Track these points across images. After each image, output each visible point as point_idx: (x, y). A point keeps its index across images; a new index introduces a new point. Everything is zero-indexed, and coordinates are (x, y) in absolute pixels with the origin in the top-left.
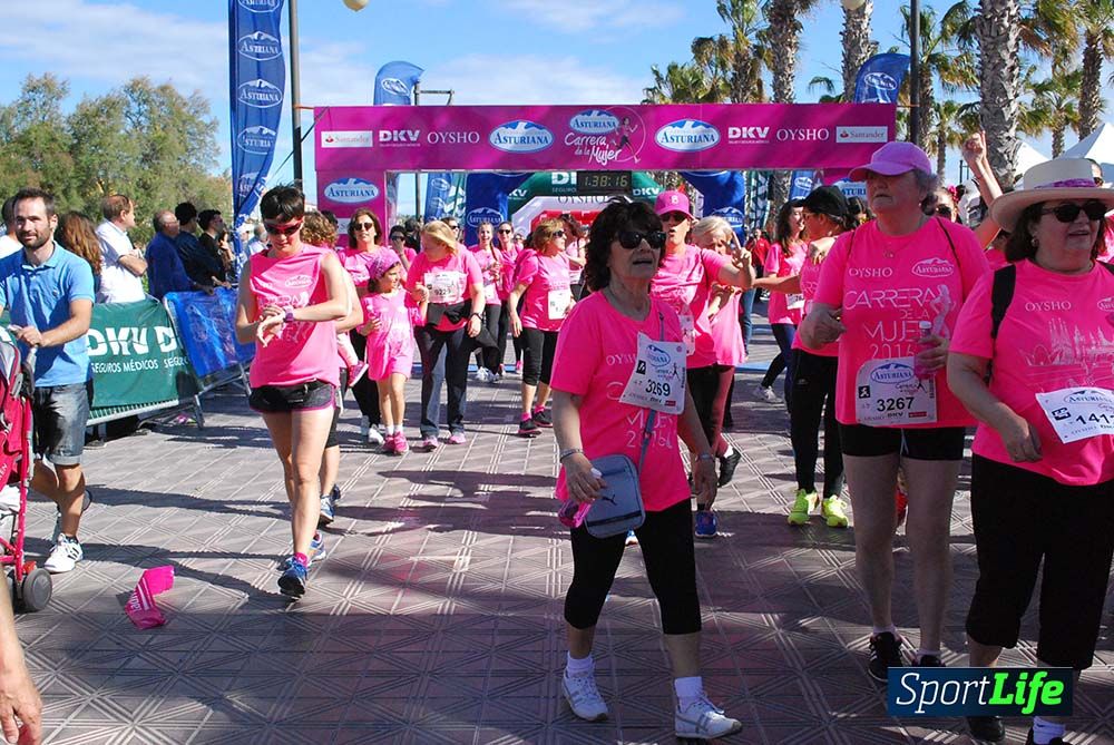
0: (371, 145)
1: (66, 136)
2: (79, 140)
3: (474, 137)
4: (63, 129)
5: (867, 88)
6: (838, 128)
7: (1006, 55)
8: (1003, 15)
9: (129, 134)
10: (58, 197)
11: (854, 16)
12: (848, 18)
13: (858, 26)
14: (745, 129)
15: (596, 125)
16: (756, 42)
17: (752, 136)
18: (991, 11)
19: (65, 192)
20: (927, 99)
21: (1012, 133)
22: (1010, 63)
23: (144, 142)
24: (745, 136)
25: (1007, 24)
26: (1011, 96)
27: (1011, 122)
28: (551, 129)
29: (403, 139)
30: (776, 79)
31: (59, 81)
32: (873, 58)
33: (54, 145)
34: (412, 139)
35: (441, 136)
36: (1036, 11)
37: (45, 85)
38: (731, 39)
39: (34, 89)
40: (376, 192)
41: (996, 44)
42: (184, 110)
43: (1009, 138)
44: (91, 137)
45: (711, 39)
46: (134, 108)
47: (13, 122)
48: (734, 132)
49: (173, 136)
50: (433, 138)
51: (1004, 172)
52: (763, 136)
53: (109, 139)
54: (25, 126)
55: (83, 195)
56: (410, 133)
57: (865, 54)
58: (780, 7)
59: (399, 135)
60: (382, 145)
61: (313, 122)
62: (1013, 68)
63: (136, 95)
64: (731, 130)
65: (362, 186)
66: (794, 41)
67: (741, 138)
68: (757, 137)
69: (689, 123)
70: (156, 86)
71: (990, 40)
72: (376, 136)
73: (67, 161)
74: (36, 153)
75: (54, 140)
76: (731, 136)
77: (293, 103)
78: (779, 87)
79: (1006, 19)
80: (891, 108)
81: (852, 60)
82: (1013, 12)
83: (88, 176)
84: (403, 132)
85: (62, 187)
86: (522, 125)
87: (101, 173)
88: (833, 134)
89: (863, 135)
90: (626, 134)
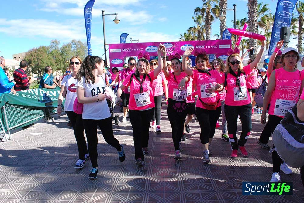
0: (120, 51)
1: (60, 52)
2: (62, 52)
3: (142, 49)
4: (59, 51)
5: (225, 37)
7: (254, 28)
8: (254, 20)
9: (73, 52)
10: (59, 65)
12: (221, 22)
13: (223, 24)
14: (199, 46)
15: (168, 46)
16: (202, 28)
17: (201, 47)
18: (251, 19)
19: (60, 64)
21: (256, 45)
23: (76, 52)
25: (254, 22)
27: (256, 43)
29: (127, 50)
30: (206, 35)
31: (58, 41)
33: (58, 54)
34: (129, 50)
35: (135, 49)
36: (261, 19)
37: (55, 42)
38: (196, 27)
39: (53, 43)
40: (122, 62)
41: (252, 26)
42: (84, 46)
43: (255, 46)
44: (65, 52)
45: (193, 27)
46: (73, 46)
47: (50, 50)
48: (197, 47)
49: (81, 51)
50: (133, 50)
51: (255, 53)
52: (203, 47)
53: (68, 52)
54: (52, 50)
55: (64, 64)
57: (225, 28)
58: (207, 20)
59: (126, 50)
60: (123, 52)
61: (108, 47)
62: (256, 31)
63: (73, 43)
64: (196, 46)
65: (119, 60)
66: (210, 27)
67: (199, 48)
69: (187, 45)
70: (77, 41)
71: (251, 25)
72: (122, 50)
73: (60, 57)
74: (54, 56)
75: (57, 53)
76: (196, 48)
77: (104, 43)
78: (207, 37)
79: (254, 21)
80: (231, 40)
81: (222, 31)
82: (256, 19)
83: (65, 60)
85: (60, 63)
86: (152, 46)
87: (67, 59)
88: (218, 46)
89: (225, 47)
90: (174, 48)
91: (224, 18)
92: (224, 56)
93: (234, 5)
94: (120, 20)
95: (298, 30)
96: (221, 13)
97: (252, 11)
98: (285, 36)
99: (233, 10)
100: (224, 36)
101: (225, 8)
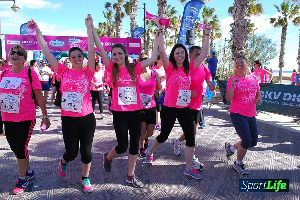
0: (19, 44)
6: (129, 44)
11: (133, 19)
12: (132, 20)
13: (134, 22)
14: (109, 43)
15: (75, 41)
16: (112, 24)
20: (148, 38)
22: (164, 31)
24: (109, 44)
26: (164, 38)
28: (65, 42)
29: (28, 43)
30: (117, 32)
32: (137, 28)
34: (30, 43)
35: (37, 43)
45: (102, 23)
48: (107, 44)
50: (35, 43)
56: (29, 41)
57: (135, 27)
58: (117, 17)
59: (26, 42)
60: (23, 44)
61: (4, 38)
62: (164, 32)
66: (120, 24)
67: (108, 45)
68: (112, 45)
72: (21, 42)
76: (106, 44)
78: (117, 34)
80: (141, 39)
81: (132, 29)
84: (28, 41)
86: (57, 40)
88: (128, 44)
89: (134, 45)
90: (82, 43)
91: (134, 16)
92: (134, 54)
93: (145, 4)
94: (19, 8)
95: (203, 34)
96: (131, 11)
97: (161, 12)
98: (190, 38)
99: (143, 9)
100: (134, 35)
101: (136, 7)
